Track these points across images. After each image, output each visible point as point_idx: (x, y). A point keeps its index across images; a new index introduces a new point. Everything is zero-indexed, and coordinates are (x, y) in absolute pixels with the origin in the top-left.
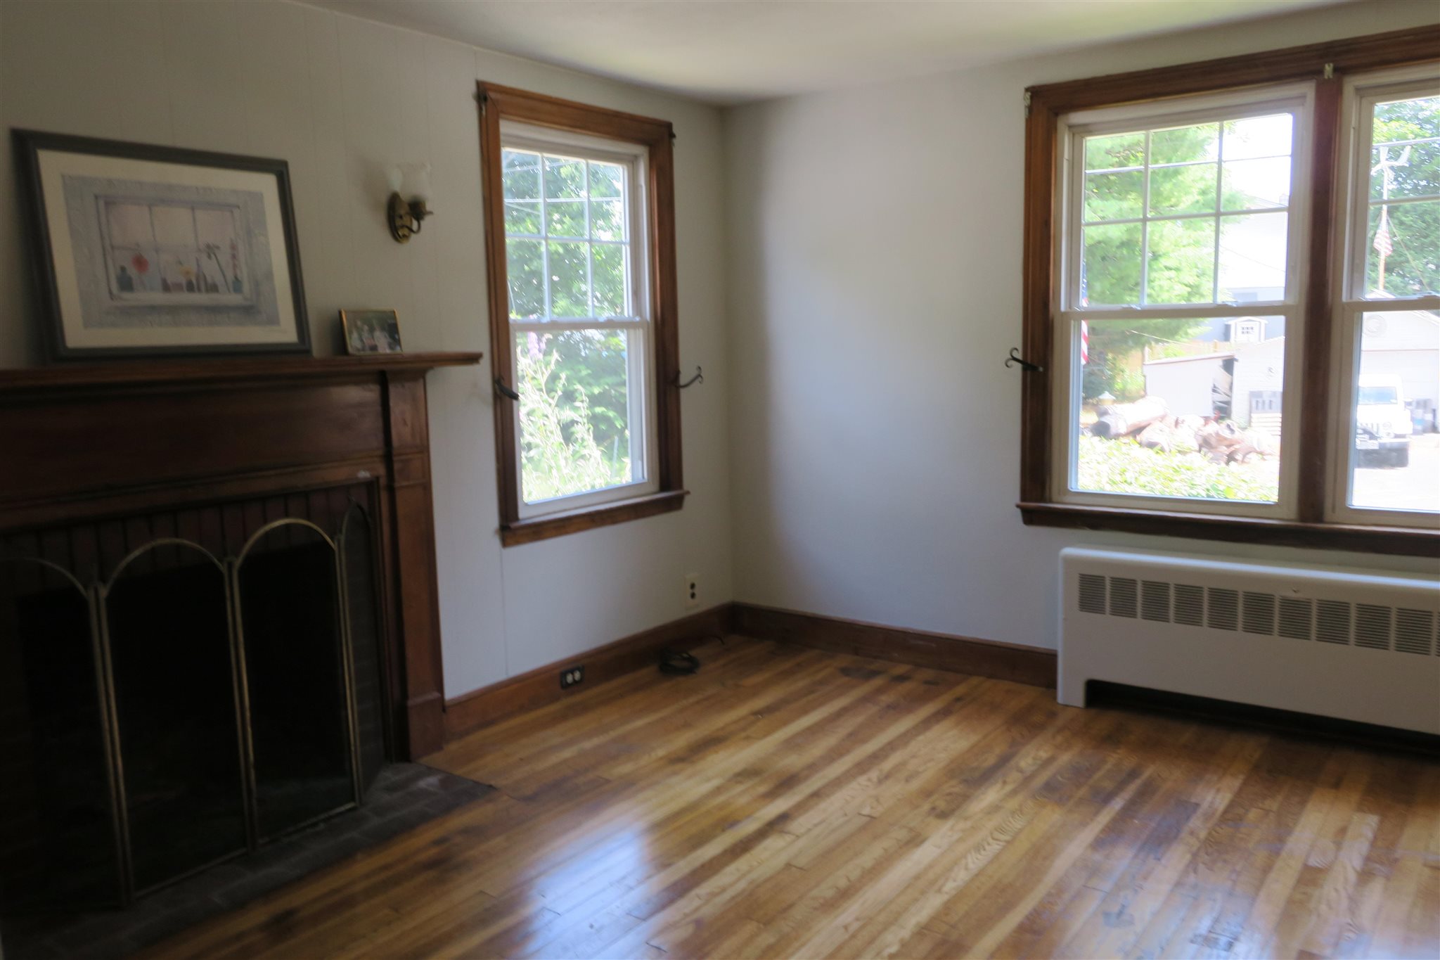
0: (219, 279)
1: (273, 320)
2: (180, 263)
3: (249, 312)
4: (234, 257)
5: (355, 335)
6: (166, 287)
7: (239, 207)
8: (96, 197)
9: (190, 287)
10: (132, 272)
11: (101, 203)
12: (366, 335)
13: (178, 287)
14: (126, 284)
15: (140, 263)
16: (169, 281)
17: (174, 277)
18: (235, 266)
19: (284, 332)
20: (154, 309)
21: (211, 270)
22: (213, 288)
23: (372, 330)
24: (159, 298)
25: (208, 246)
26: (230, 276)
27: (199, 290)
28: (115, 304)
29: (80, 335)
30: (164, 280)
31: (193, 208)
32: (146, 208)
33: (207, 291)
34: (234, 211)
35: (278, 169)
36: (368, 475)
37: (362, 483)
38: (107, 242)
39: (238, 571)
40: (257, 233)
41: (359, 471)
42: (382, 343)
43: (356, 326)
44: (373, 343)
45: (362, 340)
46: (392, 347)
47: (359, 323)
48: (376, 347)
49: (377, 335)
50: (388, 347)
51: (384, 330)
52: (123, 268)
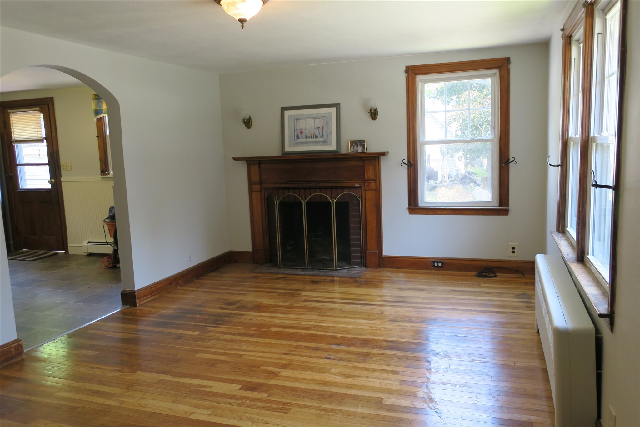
0: (318, 135)
1: (331, 144)
2: (310, 132)
3: (325, 142)
4: (323, 129)
5: (352, 147)
6: (306, 138)
7: (325, 117)
8: (294, 119)
9: (312, 137)
10: (300, 135)
11: (295, 120)
12: (355, 147)
13: (309, 137)
14: (298, 138)
15: (301, 133)
16: (307, 136)
17: (309, 135)
18: (323, 131)
19: (333, 147)
20: (303, 143)
21: (317, 133)
22: (317, 137)
23: (357, 146)
24: (304, 140)
25: (317, 127)
26: (321, 134)
27: (314, 138)
28: (296, 142)
29: (288, 149)
30: (306, 136)
31: (315, 119)
32: (304, 120)
33: (315, 138)
34: (325, 118)
35: (337, 106)
36: (359, 186)
37: (357, 187)
38: (295, 128)
39: (306, 203)
40: (329, 122)
41: (356, 184)
42: (360, 149)
43: (353, 145)
44: (357, 149)
45: (354, 149)
46: (363, 150)
47: (354, 144)
48: (358, 151)
49: (359, 147)
50: (361, 150)
51: (361, 145)
52: (298, 134)
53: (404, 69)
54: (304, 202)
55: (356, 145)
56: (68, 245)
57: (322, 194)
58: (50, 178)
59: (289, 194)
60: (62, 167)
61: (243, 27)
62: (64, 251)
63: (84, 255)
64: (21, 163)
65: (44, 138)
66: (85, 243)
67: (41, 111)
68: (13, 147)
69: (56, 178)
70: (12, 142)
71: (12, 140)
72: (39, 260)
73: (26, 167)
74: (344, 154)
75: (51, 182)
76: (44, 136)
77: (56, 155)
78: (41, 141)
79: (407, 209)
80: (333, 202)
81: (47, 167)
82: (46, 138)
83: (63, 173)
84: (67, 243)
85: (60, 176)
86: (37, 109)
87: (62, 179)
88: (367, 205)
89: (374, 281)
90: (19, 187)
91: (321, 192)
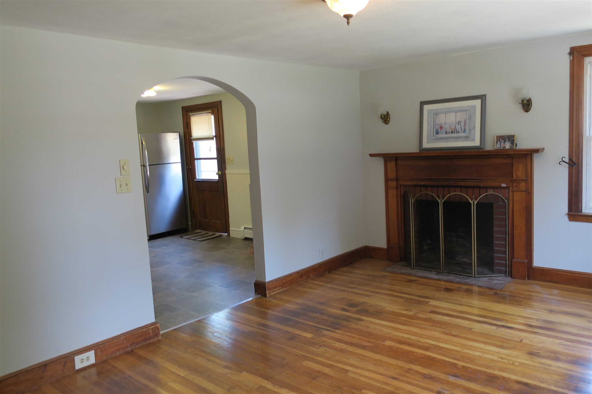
0: (460, 130)
1: (473, 140)
2: (451, 127)
3: (467, 138)
4: (465, 124)
5: (499, 143)
6: (446, 133)
7: (468, 110)
9: (452, 132)
10: (439, 130)
11: (435, 114)
13: (449, 133)
14: (437, 133)
15: (441, 128)
17: (449, 130)
18: (465, 126)
19: (476, 143)
20: (442, 138)
21: (458, 128)
22: (458, 132)
23: (505, 142)
24: (444, 135)
25: (459, 122)
26: (463, 129)
27: (454, 133)
28: (434, 137)
29: (426, 145)
30: (446, 131)
31: (456, 113)
32: (445, 114)
33: (456, 133)
34: (467, 112)
35: (482, 98)
36: (505, 186)
37: (504, 188)
38: (435, 123)
39: (443, 203)
40: (473, 116)
41: (502, 184)
42: (508, 145)
43: (499, 140)
44: (504, 146)
45: (500, 145)
46: (511, 146)
47: (501, 139)
48: (505, 147)
49: (506, 143)
50: (509, 147)
51: (509, 141)
52: (437, 129)
53: (568, 50)
54: (441, 202)
55: (503, 141)
56: (230, 229)
57: (463, 194)
58: (217, 170)
59: (426, 192)
60: (227, 161)
61: (348, 23)
62: (227, 234)
63: (241, 239)
64: (198, 157)
65: (214, 136)
66: (242, 228)
67: (212, 113)
68: (192, 143)
69: (222, 171)
70: (191, 140)
71: (192, 138)
72: (206, 241)
73: (202, 160)
74: (488, 151)
75: (218, 174)
76: (214, 135)
77: (223, 150)
78: (212, 139)
79: (566, 214)
80: (474, 203)
81: (216, 160)
82: (215, 136)
83: (227, 166)
84: (229, 228)
85: (225, 169)
86: (209, 111)
87: (227, 172)
88: (515, 209)
89: (519, 297)
90: (196, 177)
91: (461, 192)
